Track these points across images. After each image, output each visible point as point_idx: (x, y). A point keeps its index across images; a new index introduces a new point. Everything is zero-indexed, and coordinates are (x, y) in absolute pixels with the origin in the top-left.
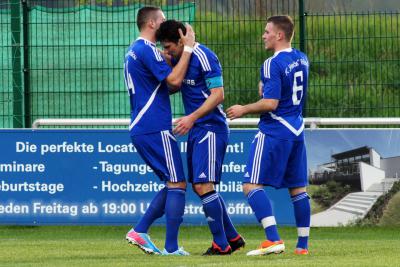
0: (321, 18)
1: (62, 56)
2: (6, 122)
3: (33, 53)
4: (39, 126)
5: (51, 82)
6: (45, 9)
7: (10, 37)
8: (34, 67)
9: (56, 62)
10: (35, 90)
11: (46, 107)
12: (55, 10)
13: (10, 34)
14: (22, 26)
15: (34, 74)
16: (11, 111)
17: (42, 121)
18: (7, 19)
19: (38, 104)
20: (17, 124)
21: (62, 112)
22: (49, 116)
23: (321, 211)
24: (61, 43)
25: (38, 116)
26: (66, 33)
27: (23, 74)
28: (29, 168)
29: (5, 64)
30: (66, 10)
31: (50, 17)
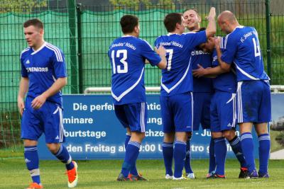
0: (280, 17)
1: (104, 44)
2: (67, 90)
3: (84, 43)
4: (89, 92)
5: (97, 63)
6: (92, 12)
7: (68, 32)
8: (85, 52)
9: (100, 49)
10: (86, 68)
11: (94, 79)
12: (99, 13)
13: (69, 30)
14: (76, 24)
15: (85, 57)
16: (70, 82)
17: (91, 89)
18: (67, 19)
19: (88, 77)
20: (74, 91)
21: (104, 83)
22: (96, 86)
23: (281, 149)
24: (103, 36)
25: (88, 86)
26: (107, 29)
27: (77, 57)
28: (82, 121)
29: (66, 50)
30: (107, 13)
31: (96, 18)
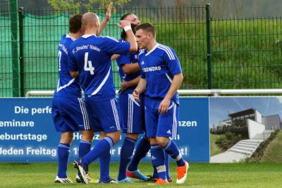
0: (221, 22)
1: (45, 48)
2: (8, 93)
3: (26, 46)
4: (30, 95)
5: (38, 66)
6: (34, 16)
7: (10, 35)
8: (27, 56)
9: (42, 52)
10: (27, 71)
11: (35, 83)
12: (41, 17)
13: (10, 33)
14: (18, 28)
15: (26, 60)
16: (11, 86)
17: (32, 92)
18: (9, 23)
19: (29, 80)
20: (15, 94)
21: (46, 86)
22: (37, 89)
24: (45, 39)
25: (30, 89)
26: (48, 32)
27: (19, 61)
28: (24, 124)
29: (7, 53)
30: (48, 17)
31: (37, 22)
